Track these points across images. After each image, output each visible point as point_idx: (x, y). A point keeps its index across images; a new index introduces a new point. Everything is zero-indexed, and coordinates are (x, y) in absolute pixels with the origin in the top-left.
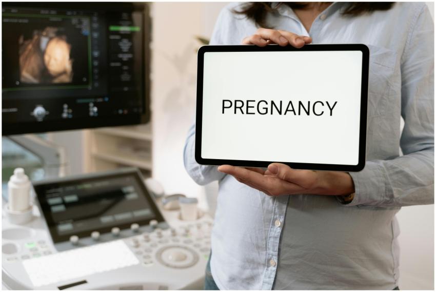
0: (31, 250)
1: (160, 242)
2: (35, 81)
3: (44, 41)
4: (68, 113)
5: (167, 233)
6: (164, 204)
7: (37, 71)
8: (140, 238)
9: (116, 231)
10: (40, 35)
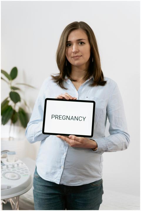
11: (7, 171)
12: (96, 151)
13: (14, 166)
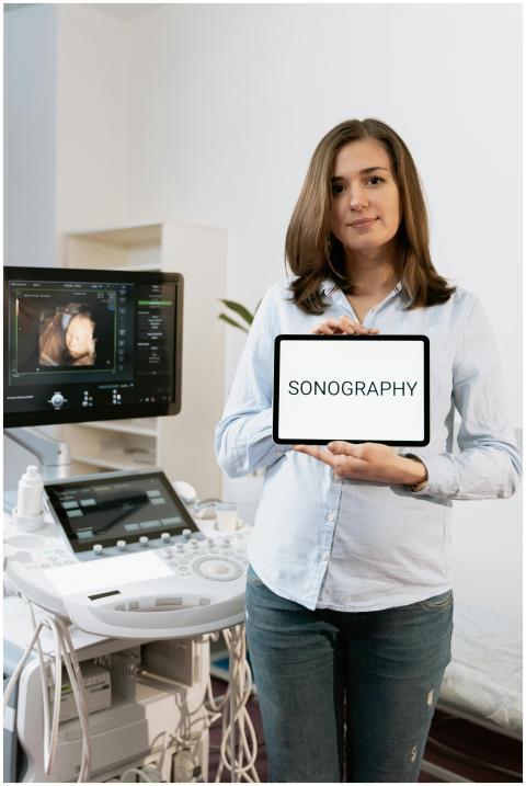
0: (50, 558)
1: (195, 553)
2: (55, 364)
3: (66, 318)
4: (89, 401)
5: (203, 544)
6: (197, 512)
7: (57, 352)
8: (174, 548)
9: (144, 540)
10: (62, 311)
11: (208, 554)
12: (419, 493)
13: (228, 542)
